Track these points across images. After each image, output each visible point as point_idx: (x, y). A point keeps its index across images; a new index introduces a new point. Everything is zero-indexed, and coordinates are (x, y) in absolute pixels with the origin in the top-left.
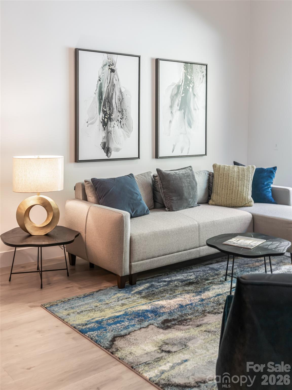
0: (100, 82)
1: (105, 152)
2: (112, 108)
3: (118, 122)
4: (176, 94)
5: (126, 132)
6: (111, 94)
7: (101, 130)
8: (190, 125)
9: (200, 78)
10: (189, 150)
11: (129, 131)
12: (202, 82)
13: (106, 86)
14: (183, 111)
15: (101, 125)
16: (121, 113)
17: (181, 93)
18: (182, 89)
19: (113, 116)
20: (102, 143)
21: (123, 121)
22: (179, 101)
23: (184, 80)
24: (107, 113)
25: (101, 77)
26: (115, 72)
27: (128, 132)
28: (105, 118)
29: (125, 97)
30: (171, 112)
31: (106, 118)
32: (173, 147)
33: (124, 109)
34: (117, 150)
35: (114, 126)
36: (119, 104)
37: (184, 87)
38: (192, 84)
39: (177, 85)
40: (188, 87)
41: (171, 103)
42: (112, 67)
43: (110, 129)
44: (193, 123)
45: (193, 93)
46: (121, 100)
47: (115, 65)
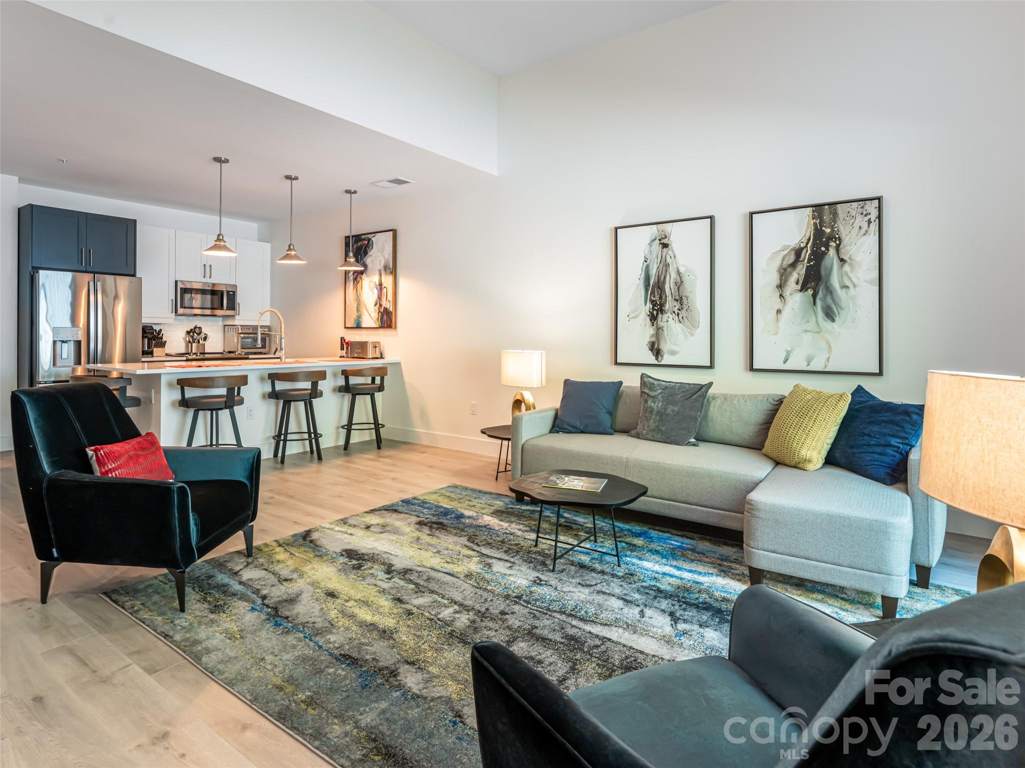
0: (646, 264)
1: (653, 354)
2: (664, 296)
3: (674, 314)
4: (793, 265)
5: (688, 328)
6: (663, 277)
7: (647, 326)
8: (829, 314)
9: (860, 227)
10: (828, 362)
11: (694, 326)
12: (865, 234)
13: (655, 267)
14: (810, 292)
15: (648, 319)
16: (679, 302)
17: (806, 261)
18: (806, 255)
19: (667, 307)
20: (649, 342)
21: (683, 313)
22: (799, 274)
23: (812, 237)
24: (656, 303)
25: (647, 257)
26: (670, 247)
27: (690, 329)
28: (653, 309)
29: (686, 279)
30: (781, 295)
31: (655, 309)
32: (784, 354)
33: (684, 295)
34: (673, 353)
35: (668, 321)
36: (676, 290)
37: (812, 250)
38: (835, 242)
39: (793, 249)
40: (823, 249)
41: (781, 280)
42: (665, 241)
43: (661, 324)
44: (839, 313)
45: (839, 257)
46: (678, 284)
47: (670, 237)
